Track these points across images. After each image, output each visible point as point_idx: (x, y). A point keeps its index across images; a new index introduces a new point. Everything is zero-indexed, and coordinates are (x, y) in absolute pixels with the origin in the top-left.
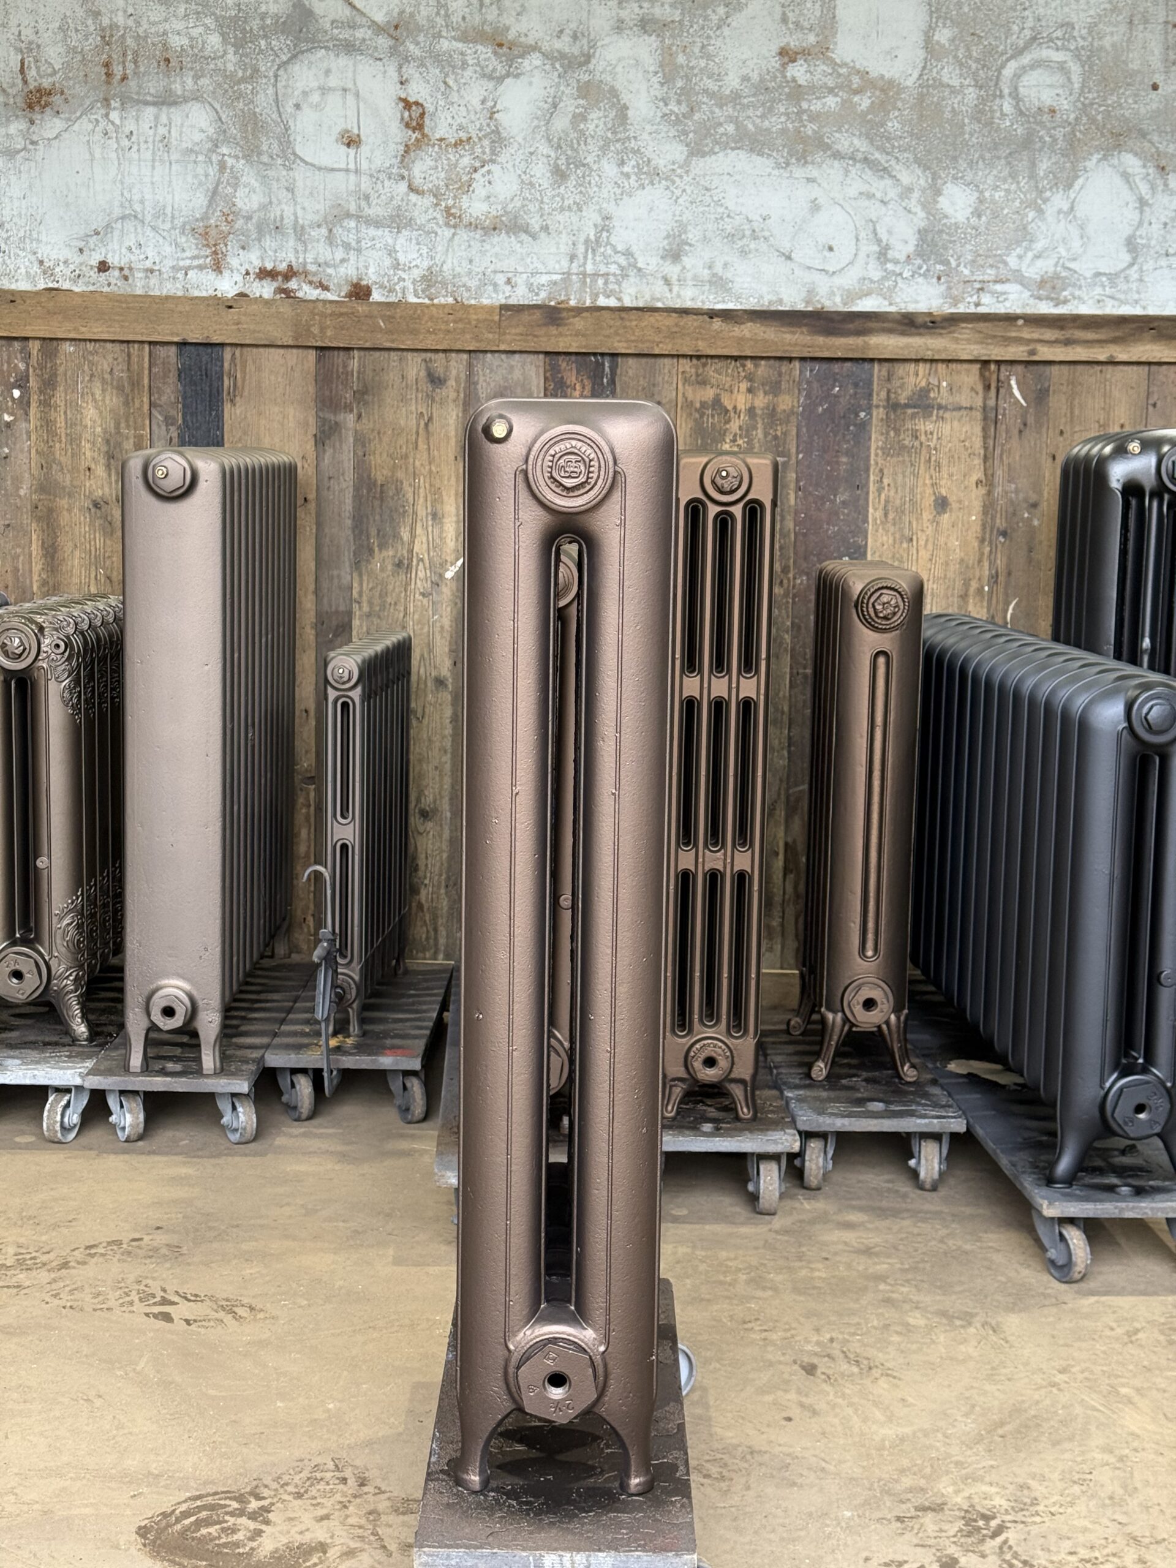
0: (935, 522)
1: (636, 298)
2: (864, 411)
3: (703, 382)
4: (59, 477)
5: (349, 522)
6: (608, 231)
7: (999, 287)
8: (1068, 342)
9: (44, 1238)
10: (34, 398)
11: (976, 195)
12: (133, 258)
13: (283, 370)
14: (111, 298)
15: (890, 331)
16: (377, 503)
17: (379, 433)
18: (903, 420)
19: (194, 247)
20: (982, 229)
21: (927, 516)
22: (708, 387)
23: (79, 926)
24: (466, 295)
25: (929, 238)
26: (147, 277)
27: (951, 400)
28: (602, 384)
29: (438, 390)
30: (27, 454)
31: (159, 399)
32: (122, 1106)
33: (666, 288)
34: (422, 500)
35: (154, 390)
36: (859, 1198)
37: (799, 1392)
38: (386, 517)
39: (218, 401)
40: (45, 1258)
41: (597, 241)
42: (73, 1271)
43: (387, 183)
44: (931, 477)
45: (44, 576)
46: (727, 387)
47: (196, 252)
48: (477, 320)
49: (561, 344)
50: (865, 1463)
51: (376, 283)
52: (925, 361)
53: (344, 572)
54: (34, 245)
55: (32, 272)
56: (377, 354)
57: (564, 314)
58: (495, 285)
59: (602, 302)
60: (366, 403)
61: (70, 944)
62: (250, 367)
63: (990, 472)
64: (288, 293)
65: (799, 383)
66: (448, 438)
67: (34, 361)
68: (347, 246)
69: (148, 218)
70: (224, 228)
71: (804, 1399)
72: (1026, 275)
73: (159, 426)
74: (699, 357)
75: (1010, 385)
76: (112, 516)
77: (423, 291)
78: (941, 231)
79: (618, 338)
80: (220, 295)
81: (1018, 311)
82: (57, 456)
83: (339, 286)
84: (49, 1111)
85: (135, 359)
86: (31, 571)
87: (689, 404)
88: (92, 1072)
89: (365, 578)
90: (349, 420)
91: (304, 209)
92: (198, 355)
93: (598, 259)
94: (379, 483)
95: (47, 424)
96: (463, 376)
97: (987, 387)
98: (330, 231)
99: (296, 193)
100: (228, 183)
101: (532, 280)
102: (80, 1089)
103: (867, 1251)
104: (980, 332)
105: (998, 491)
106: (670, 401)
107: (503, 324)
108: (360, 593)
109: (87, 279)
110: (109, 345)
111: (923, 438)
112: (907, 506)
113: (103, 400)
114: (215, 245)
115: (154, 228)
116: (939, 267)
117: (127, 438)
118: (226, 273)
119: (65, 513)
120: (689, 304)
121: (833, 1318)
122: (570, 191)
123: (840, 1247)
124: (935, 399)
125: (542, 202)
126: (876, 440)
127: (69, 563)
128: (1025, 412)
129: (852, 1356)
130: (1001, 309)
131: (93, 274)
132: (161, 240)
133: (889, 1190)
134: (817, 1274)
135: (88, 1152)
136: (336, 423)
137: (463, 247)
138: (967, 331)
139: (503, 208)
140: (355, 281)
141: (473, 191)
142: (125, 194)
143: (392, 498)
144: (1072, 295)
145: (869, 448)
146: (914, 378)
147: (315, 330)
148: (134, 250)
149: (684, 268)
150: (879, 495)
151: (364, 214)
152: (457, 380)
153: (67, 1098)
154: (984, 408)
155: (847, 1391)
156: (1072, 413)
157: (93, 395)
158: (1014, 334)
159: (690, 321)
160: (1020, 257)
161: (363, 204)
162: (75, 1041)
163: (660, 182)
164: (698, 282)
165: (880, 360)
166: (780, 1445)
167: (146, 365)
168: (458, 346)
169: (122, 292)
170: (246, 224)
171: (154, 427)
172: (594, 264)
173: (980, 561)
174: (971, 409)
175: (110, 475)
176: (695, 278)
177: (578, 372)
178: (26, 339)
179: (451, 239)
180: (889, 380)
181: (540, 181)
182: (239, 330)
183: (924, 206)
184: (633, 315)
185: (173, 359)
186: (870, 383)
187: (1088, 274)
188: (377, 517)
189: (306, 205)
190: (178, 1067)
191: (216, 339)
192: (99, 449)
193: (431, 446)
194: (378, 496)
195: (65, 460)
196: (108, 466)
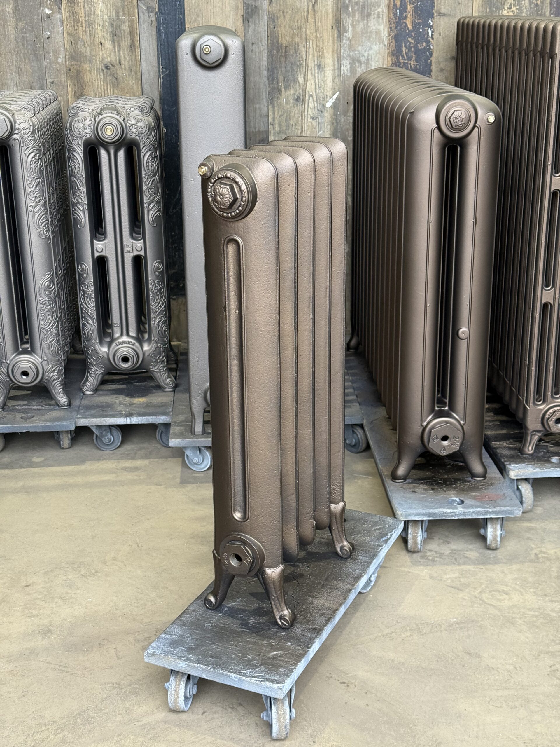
4: (83, 50)
5: (265, 73)
16: (283, 59)
17: (283, 12)
30: (61, 35)
34: (311, 56)
38: (289, 68)
53: (263, 106)
66: (328, 14)
73: (144, 14)
76: (117, 74)
82: (81, 36)
89: (276, 109)
90: (264, 4)
94: (284, 46)
95: (73, 14)
108: (274, 119)
117: (124, 22)
119: (88, 73)
136: (256, 7)
143: (293, 56)
171: (141, 14)
175: (114, 47)
188: (283, 69)
192: (107, 30)
193: (317, 20)
194: (283, 54)
195: (86, 38)
196: (113, 41)
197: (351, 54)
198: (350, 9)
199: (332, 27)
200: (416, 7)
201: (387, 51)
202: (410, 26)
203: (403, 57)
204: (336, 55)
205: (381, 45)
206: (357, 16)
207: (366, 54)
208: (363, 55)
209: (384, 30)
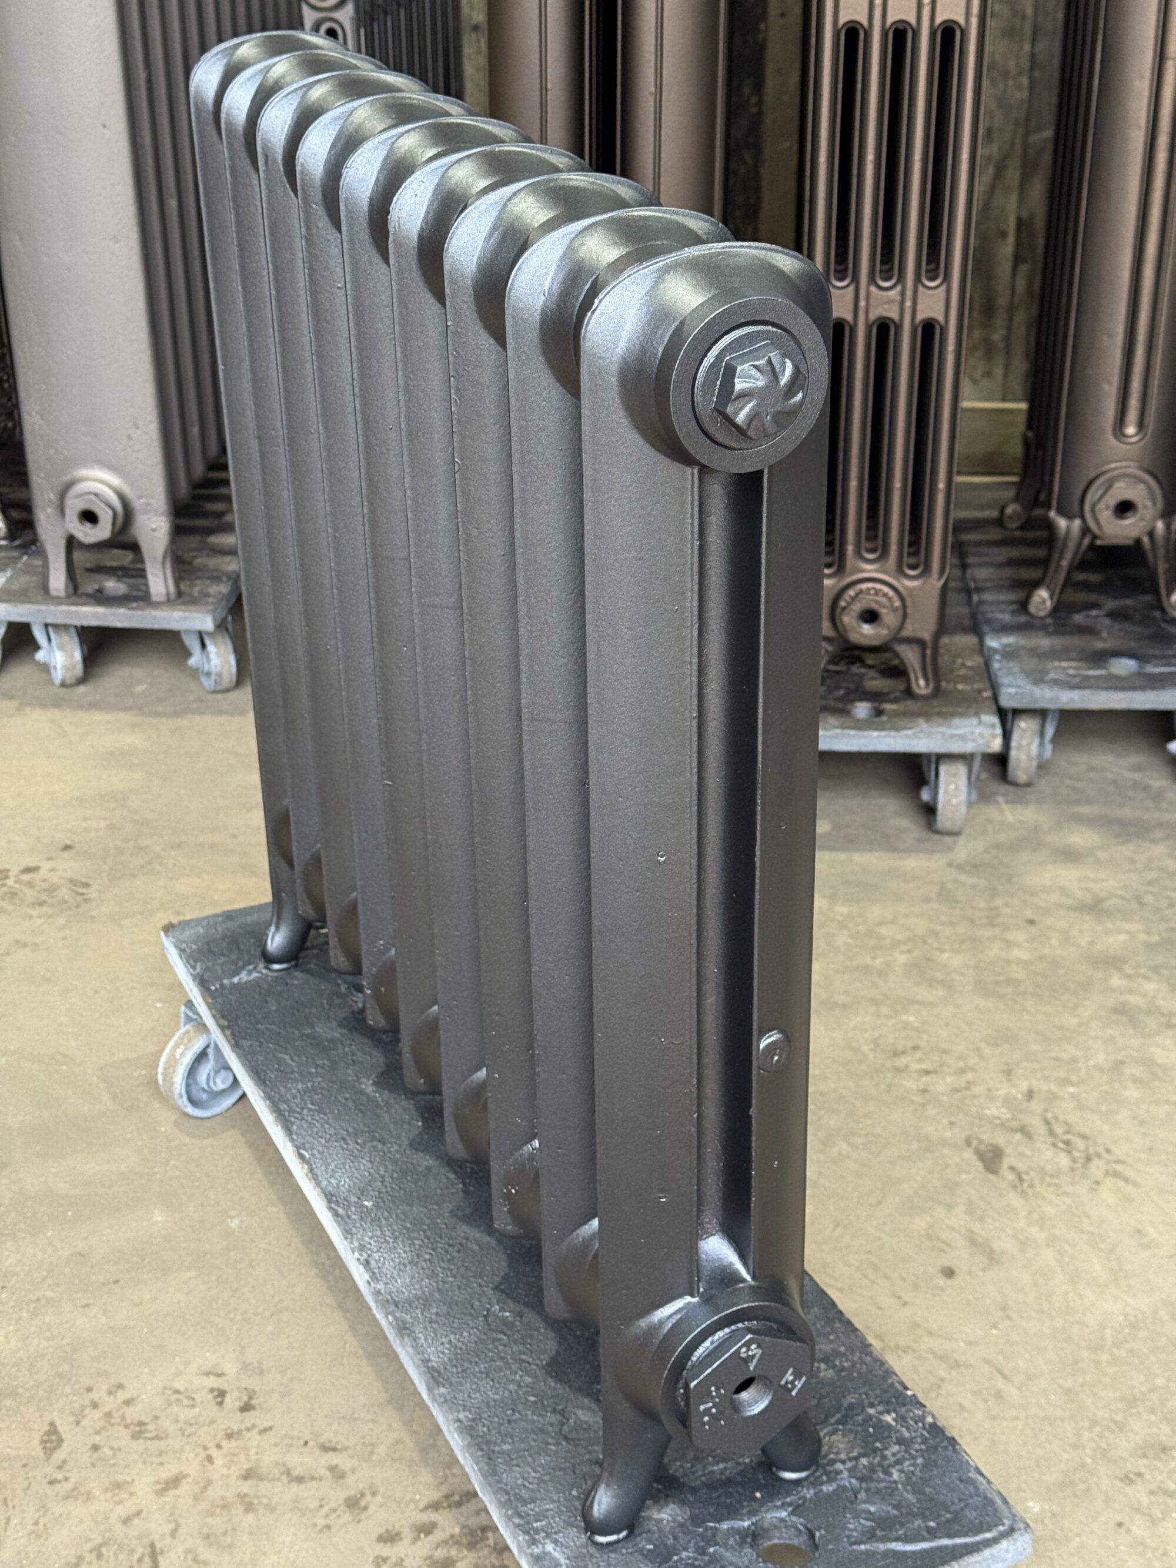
32: (49, 640)
36: (1089, 801)
37: (970, 1211)
71: (976, 1227)
103: (1094, 907)
121: (1035, 1047)
123: (1055, 897)
129: (1059, 1130)
133: (1136, 785)
134: (1016, 953)
155: (1050, 1210)
166: (931, 1334)
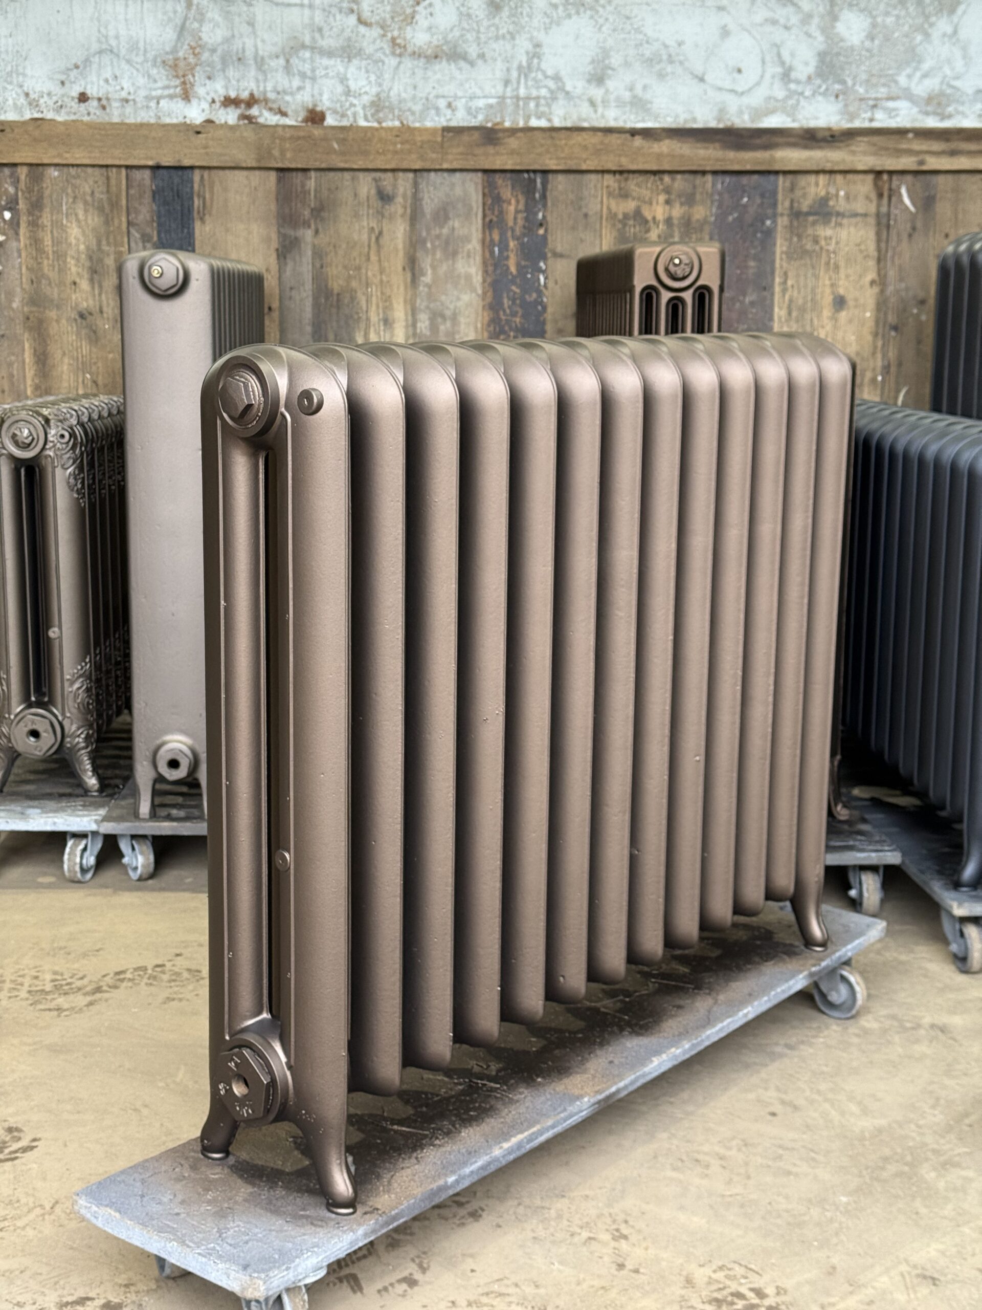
0: (834, 319)
1: (565, 119)
2: (768, 218)
3: (624, 195)
4: (47, 290)
5: (309, 329)
6: (539, 58)
7: (891, 104)
8: (953, 153)
9: (76, 966)
10: (24, 220)
11: (869, 20)
12: (110, 89)
13: (247, 190)
14: (90, 125)
15: (794, 145)
16: (334, 310)
17: (335, 247)
18: (806, 226)
19: (164, 78)
20: (875, 51)
21: (827, 313)
22: (630, 199)
23: (88, 690)
24: (411, 118)
25: (828, 59)
26: (123, 106)
27: (848, 207)
28: (534, 198)
29: (387, 207)
30: (18, 271)
31: (136, 218)
32: (133, 849)
33: (591, 110)
34: (374, 308)
35: (131, 210)
38: (342, 323)
39: (189, 219)
40: (79, 983)
41: (529, 67)
42: (106, 995)
43: (338, 17)
44: (830, 279)
45: (37, 381)
46: (647, 199)
47: (166, 83)
48: (422, 142)
49: (498, 162)
50: (850, 1153)
51: (329, 109)
52: (824, 172)
54: (21, 79)
55: (19, 103)
56: (332, 174)
57: (500, 135)
58: (437, 109)
59: (534, 123)
60: (323, 220)
61: (81, 706)
62: (217, 188)
63: (883, 272)
64: (249, 118)
65: (712, 195)
66: (397, 250)
67: (22, 185)
68: (303, 75)
69: (123, 52)
70: (192, 60)
72: (915, 92)
73: (136, 243)
74: (621, 172)
75: (900, 195)
76: (96, 325)
77: (373, 115)
78: (838, 54)
79: (548, 156)
80: (188, 122)
81: (908, 125)
82: (46, 270)
83: (296, 112)
84: (69, 854)
85: (113, 182)
86: (25, 377)
87: (612, 216)
88: (106, 819)
90: (307, 235)
91: (263, 41)
92: (170, 177)
93: (530, 83)
94: (335, 292)
95: (36, 242)
96: (409, 193)
97: (880, 195)
98: (288, 61)
99: (256, 25)
100: (195, 19)
101: (470, 104)
102: (95, 834)
104: (875, 145)
105: (890, 289)
106: (596, 213)
107: (446, 145)
109: (68, 110)
110: (90, 170)
111: (823, 243)
112: (809, 304)
113: (86, 220)
114: (184, 76)
115: (128, 62)
116: (837, 87)
117: (108, 255)
118: (194, 102)
119: (54, 324)
120: (612, 124)
122: (504, 22)
124: (833, 207)
125: (478, 32)
126: (780, 246)
127: (59, 369)
128: (913, 217)
130: (893, 124)
131: (74, 104)
132: (135, 72)
135: (104, 890)
136: (296, 238)
137: (408, 75)
138: (862, 144)
139: (445, 38)
140: (310, 106)
141: (417, 23)
142: (102, 29)
143: (348, 306)
144: (956, 109)
145: (774, 253)
146: (816, 188)
147: (276, 152)
148: (110, 81)
149: (607, 91)
150: (784, 296)
151: (318, 45)
152: (404, 196)
153: (84, 842)
154: (878, 215)
155: (822, 1088)
156: (956, 218)
157: (76, 215)
158: (904, 146)
159: (614, 139)
160: (909, 77)
161: (317, 35)
162: (86, 792)
163: (585, 12)
164: (620, 103)
165: (785, 173)
167: (124, 186)
168: (405, 165)
169: (100, 120)
170: (212, 56)
171: (132, 244)
172: (527, 87)
173: (874, 353)
174: (865, 215)
175: (93, 288)
176: (617, 98)
177: (513, 188)
178: (15, 165)
179: (397, 67)
180: (792, 189)
181: (477, 12)
182: (207, 154)
183: (823, 30)
184: (563, 134)
185: (148, 181)
186: (774, 193)
187: (970, 91)
188: (334, 324)
189: (266, 37)
190: (182, 813)
191: (187, 162)
192: (83, 265)
193: (382, 258)
194: (335, 303)
195: (53, 275)
196: (92, 280)
197: (432, 305)
198: (429, 245)
199: (404, 269)
200: (522, 245)
201: (481, 303)
202: (513, 269)
203: (504, 311)
204: (409, 307)
205: (474, 295)
206: (438, 255)
207: (452, 307)
208: (448, 308)
209: (477, 274)
